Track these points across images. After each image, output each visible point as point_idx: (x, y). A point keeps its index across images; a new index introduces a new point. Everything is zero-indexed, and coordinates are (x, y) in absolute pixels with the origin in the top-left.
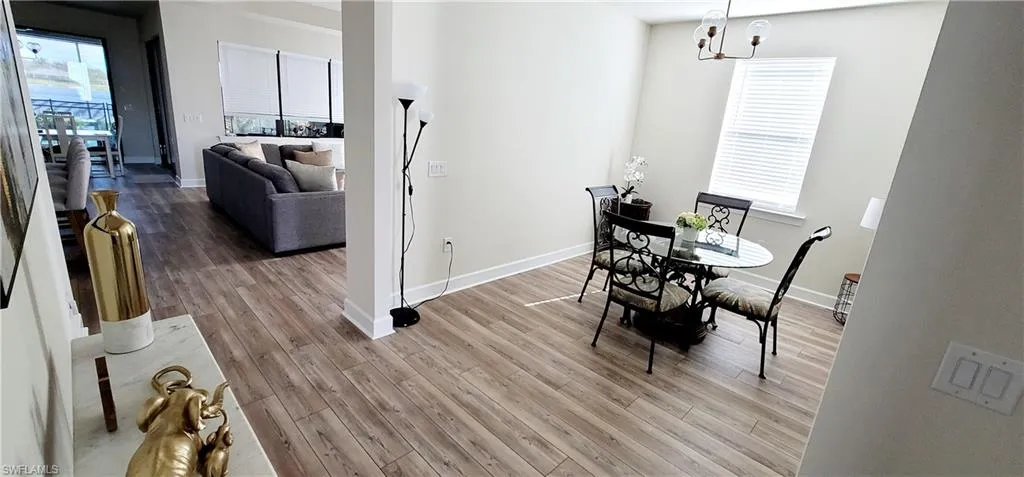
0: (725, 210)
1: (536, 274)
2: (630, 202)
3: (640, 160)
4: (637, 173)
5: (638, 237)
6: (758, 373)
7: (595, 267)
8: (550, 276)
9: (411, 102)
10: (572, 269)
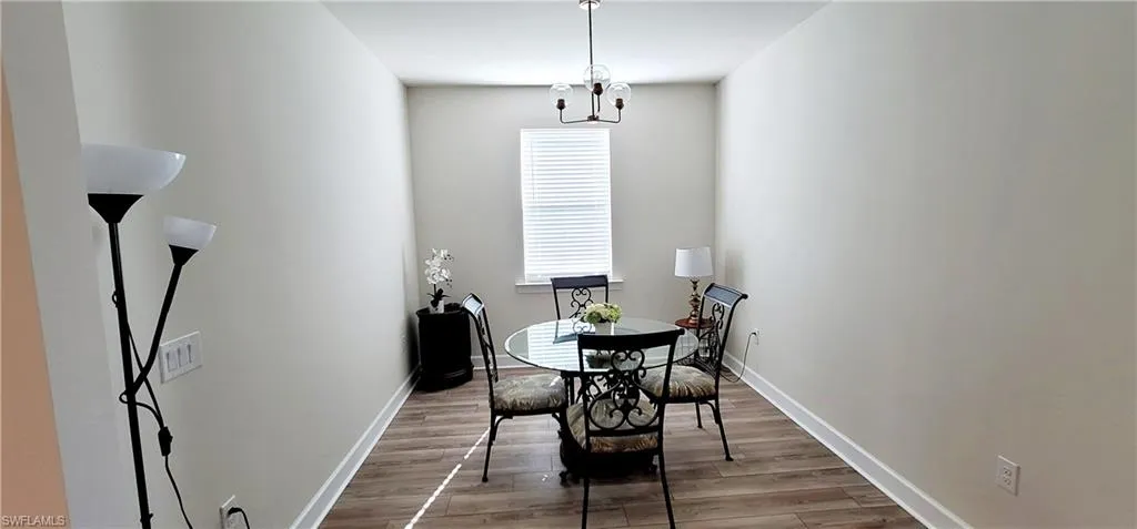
0: (585, 291)
1: (373, 471)
2: (442, 311)
3: (443, 253)
4: (444, 271)
5: (628, 356)
6: (725, 457)
7: (498, 418)
8: (399, 463)
9: (129, 200)
10: (414, 434)
